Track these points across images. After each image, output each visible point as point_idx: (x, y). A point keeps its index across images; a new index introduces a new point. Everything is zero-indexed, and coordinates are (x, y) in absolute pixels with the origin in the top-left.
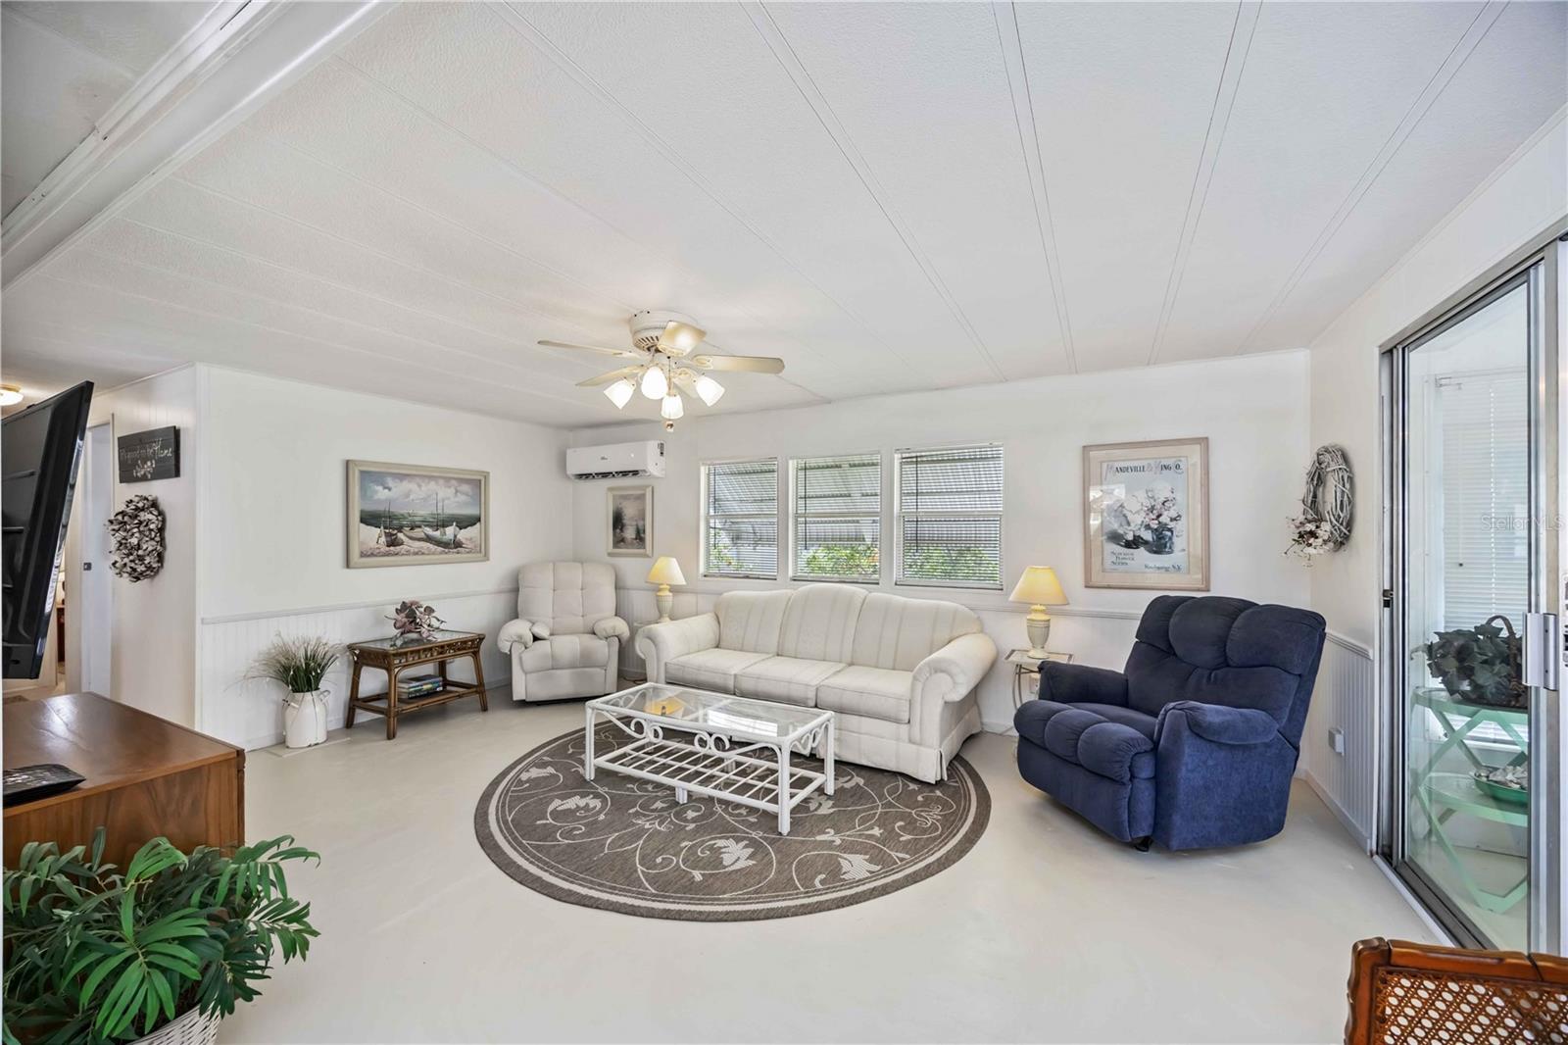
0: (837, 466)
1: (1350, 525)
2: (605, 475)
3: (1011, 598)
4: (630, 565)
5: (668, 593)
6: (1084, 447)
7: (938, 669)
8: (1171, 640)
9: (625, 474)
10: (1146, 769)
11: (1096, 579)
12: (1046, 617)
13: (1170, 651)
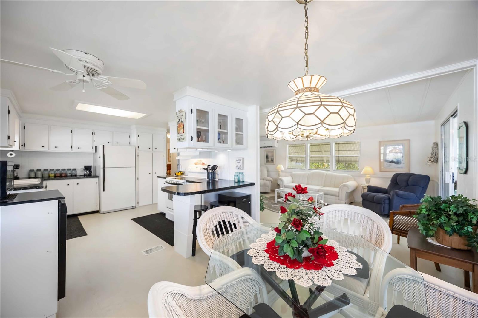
0: (318, 145)
1: (437, 158)
2: (265, 147)
3: (362, 173)
4: (271, 166)
5: (280, 172)
6: (380, 141)
7: (345, 186)
8: (398, 181)
9: (269, 147)
10: (387, 202)
11: (382, 170)
12: (369, 177)
13: (397, 184)
